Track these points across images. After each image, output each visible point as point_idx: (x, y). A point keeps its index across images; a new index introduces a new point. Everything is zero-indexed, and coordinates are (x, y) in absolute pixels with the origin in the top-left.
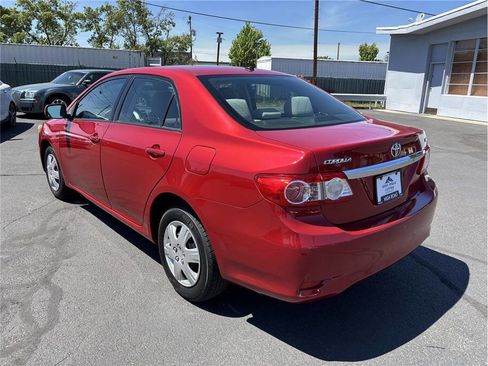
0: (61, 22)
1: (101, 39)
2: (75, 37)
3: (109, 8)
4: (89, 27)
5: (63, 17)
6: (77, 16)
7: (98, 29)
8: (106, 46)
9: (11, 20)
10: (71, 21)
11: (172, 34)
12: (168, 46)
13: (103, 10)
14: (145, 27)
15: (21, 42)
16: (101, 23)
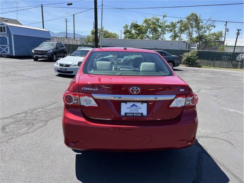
0: (160, 29)
1: (175, 36)
2: (164, 35)
3: (181, 21)
4: (171, 31)
5: (160, 27)
6: (166, 26)
7: (175, 32)
8: (177, 39)
9: (140, 29)
10: (164, 29)
11: (212, 32)
12: (209, 38)
13: (178, 22)
14: (198, 29)
15: (142, 38)
16: (177, 29)
